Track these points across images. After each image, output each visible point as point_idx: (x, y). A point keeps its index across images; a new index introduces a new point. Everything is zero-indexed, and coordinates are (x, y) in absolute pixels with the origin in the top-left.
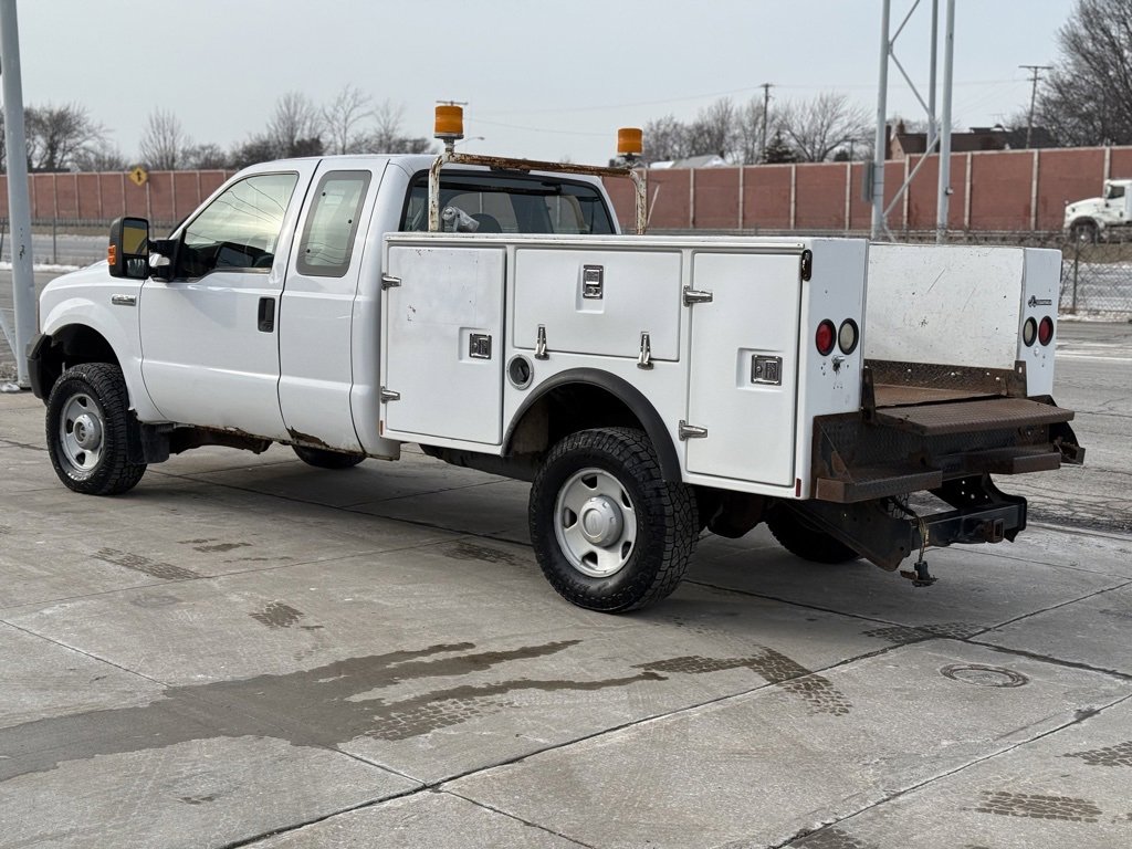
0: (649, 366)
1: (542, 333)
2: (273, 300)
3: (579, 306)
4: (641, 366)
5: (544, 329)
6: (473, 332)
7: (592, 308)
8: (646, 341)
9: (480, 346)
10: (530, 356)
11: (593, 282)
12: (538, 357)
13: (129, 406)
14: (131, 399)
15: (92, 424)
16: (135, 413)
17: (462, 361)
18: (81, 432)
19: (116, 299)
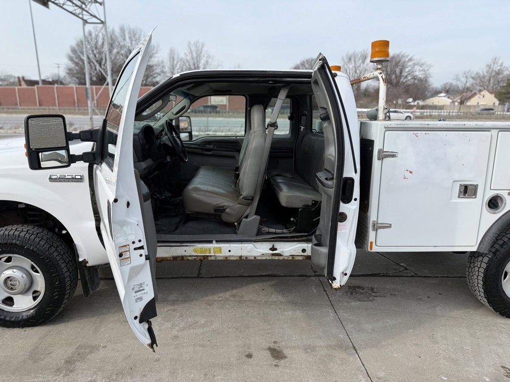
6: (463, 183)
9: (467, 191)
10: (504, 194)
13: (78, 257)
14: (80, 252)
15: (24, 276)
16: (85, 262)
17: (452, 201)
18: (9, 283)
19: (55, 177)
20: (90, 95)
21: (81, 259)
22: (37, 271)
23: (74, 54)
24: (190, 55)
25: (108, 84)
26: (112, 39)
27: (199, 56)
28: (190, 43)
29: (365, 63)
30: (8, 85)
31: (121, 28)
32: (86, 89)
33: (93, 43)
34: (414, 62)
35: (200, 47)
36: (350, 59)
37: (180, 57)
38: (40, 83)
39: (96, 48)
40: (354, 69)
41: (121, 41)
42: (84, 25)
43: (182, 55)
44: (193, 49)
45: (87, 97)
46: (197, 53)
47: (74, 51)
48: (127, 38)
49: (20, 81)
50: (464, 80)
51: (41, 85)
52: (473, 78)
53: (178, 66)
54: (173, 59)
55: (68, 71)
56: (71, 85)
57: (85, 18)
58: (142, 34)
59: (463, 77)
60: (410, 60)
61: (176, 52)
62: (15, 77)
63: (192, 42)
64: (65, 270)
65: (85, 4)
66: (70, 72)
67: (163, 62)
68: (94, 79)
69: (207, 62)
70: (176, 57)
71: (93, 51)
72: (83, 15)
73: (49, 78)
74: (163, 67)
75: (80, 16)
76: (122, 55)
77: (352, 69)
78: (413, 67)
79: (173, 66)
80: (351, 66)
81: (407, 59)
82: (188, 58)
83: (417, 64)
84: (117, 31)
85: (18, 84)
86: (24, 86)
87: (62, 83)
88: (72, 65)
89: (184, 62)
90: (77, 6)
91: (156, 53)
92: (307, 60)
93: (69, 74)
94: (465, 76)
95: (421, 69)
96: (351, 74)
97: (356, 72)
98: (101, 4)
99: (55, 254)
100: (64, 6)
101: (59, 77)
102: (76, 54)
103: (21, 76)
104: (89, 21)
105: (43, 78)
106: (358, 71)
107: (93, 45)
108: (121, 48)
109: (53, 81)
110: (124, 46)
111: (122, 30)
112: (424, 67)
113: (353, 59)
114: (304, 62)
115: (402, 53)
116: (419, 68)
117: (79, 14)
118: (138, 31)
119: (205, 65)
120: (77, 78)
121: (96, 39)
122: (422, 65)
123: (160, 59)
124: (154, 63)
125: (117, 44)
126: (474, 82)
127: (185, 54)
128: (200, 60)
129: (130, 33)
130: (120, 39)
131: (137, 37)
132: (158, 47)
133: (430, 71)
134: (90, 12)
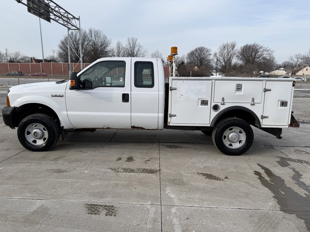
0: (253, 105)
1: (223, 99)
2: (128, 94)
3: (235, 93)
4: (251, 105)
5: (224, 98)
6: (202, 100)
7: (238, 93)
8: (253, 100)
9: (204, 103)
10: (219, 104)
11: (239, 88)
12: (221, 104)
13: (60, 125)
14: (61, 123)
15: (41, 132)
16: (63, 127)
17: (199, 106)
18: (35, 134)
19: (53, 95)
20: (70, 68)
21: (61, 126)
22: (45, 130)
23: (63, 45)
24: (129, 46)
25: (80, 62)
26: (84, 36)
27: (134, 47)
28: (129, 39)
29: (234, 50)
30: (25, 62)
31: (89, 30)
32: (69, 64)
33: (74, 39)
34: (263, 49)
35: (135, 41)
36: (225, 47)
37: (123, 46)
38: (43, 61)
39: (75, 41)
40: (227, 53)
41: (90, 37)
42: (68, 30)
43: (124, 46)
44: (131, 42)
45: (69, 69)
46: (133, 44)
47: (63, 43)
48: (93, 36)
49: (32, 60)
50: (296, 60)
51: (44, 62)
52: (302, 59)
53: (122, 52)
54: (119, 48)
55: (59, 55)
56: (60, 62)
57: (69, 27)
58: (102, 33)
59: (295, 58)
60: (261, 48)
61: (121, 43)
62: (29, 58)
63: (130, 38)
64: (55, 130)
65: (69, 20)
66: (60, 55)
67: (113, 49)
68: (74, 59)
69: (139, 49)
70: (121, 47)
71: (73, 43)
72: (68, 25)
73: (47, 59)
74: (114, 52)
75: (67, 26)
76: (90, 45)
77: (226, 53)
78: (262, 52)
79: (119, 52)
80: (225, 52)
81: (259, 47)
82: (128, 47)
83: (265, 50)
84: (88, 31)
85: (31, 62)
86: (34, 63)
87: (55, 61)
88: (62, 51)
89: (125, 50)
90: (65, 21)
91: (110, 44)
92: (198, 48)
93: (59, 56)
94: (296, 57)
95: (267, 53)
96: (225, 56)
97: (228, 55)
98: (78, 19)
99: (52, 124)
100: (58, 21)
101: (54, 57)
102: (64, 45)
103: (32, 57)
104: (71, 28)
105: (45, 58)
106: (229, 54)
107: (74, 40)
108: (90, 41)
109: (50, 60)
110: (91, 40)
111: (91, 31)
112: (269, 52)
113: (226, 47)
114: (197, 49)
115: (256, 44)
116: (266, 52)
117: (66, 25)
118: (100, 32)
119: (137, 51)
120: (64, 58)
121: (75, 36)
122: (268, 51)
123: (112, 48)
124: (108, 50)
125: (87, 39)
126: (302, 61)
127: (126, 45)
128: (135, 48)
129: (94, 33)
130: (89, 36)
131: (99, 35)
132: (110, 41)
133: (273, 54)
134: (72, 23)
